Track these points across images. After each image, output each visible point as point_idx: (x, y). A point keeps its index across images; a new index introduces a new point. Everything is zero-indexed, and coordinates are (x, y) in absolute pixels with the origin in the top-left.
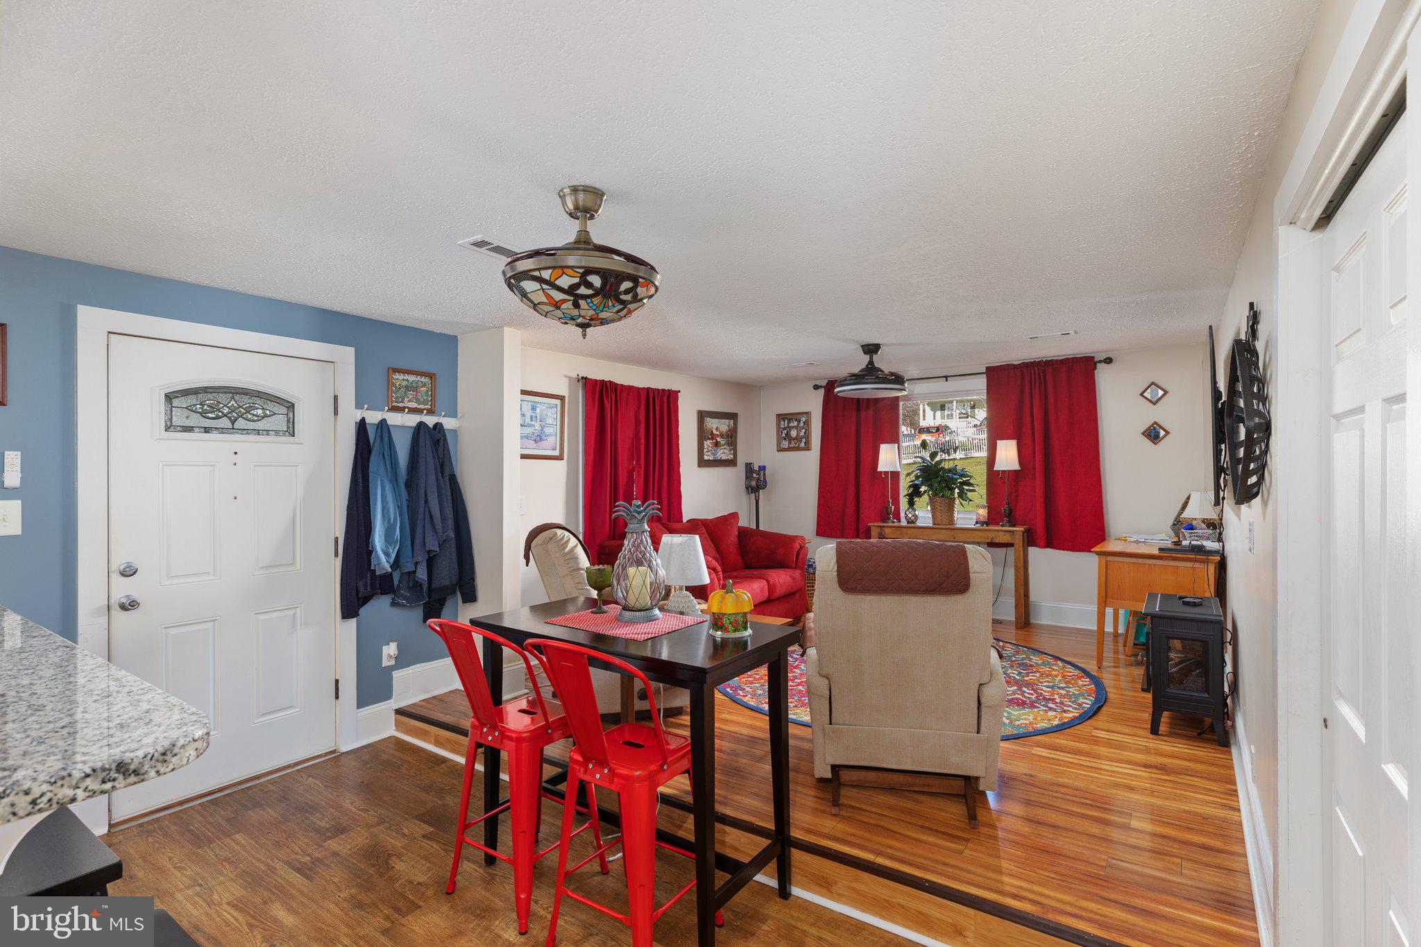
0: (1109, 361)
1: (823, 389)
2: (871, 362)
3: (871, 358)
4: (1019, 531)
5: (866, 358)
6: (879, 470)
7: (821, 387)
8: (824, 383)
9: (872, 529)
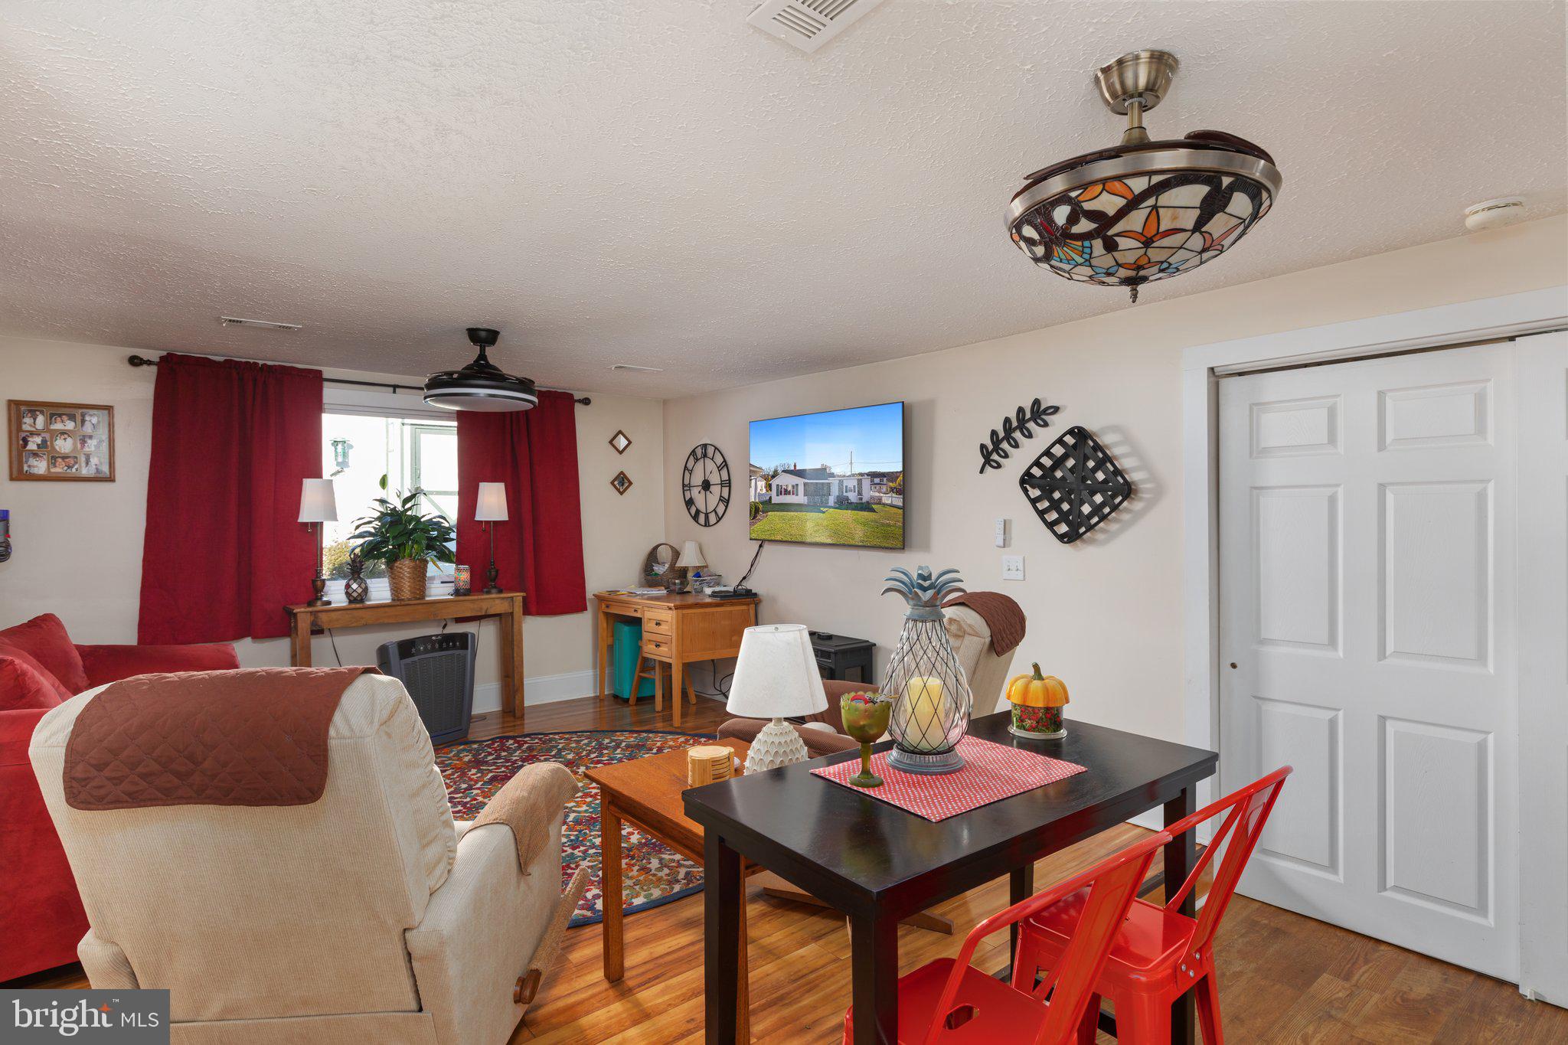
0: (586, 402)
1: (154, 369)
2: (482, 356)
3: (482, 350)
4: (518, 596)
5: (474, 351)
6: (300, 520)
7: (149, 363)
8: (154, 355)
9: (299, 616)
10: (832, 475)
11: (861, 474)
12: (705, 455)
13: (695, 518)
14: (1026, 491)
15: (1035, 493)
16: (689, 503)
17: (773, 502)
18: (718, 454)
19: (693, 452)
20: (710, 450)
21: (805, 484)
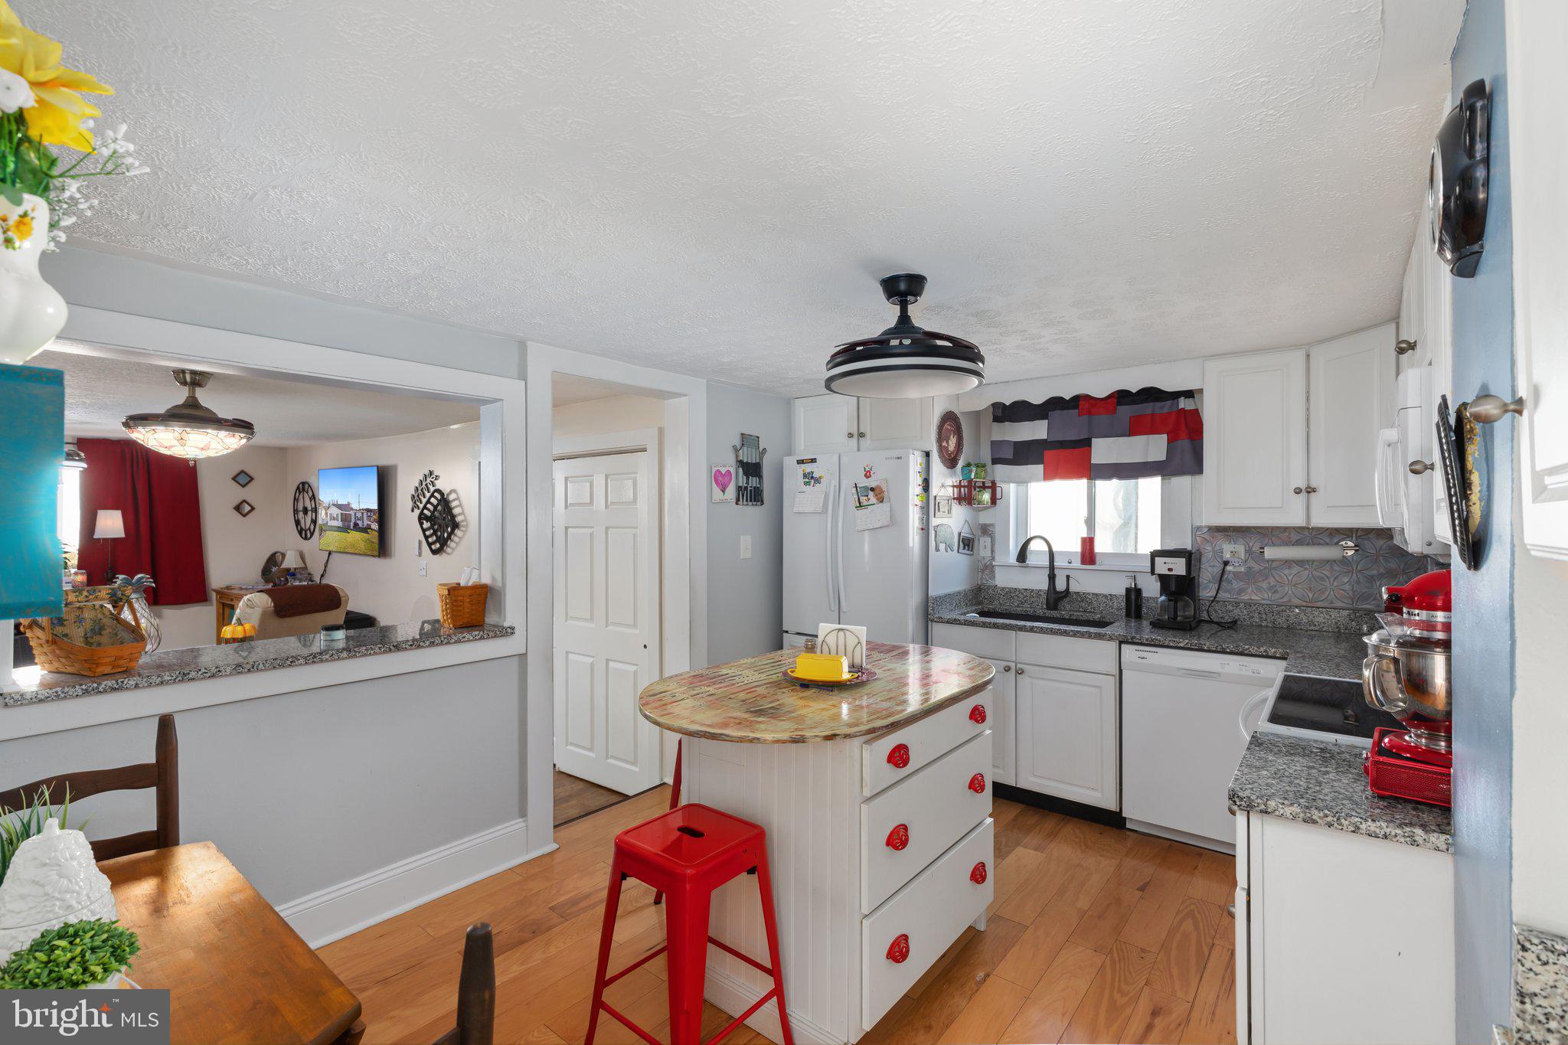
10: (352, 509)
11: (363, 509)
12: (303, 488)
13: (301, 534)
14: (421, 524)
15: (426, 525)
16: (297, 522)
17: (329, 524)
18: (310, 490)
19: (298, 488)
20: (307, 486)
21: (341, 514)
